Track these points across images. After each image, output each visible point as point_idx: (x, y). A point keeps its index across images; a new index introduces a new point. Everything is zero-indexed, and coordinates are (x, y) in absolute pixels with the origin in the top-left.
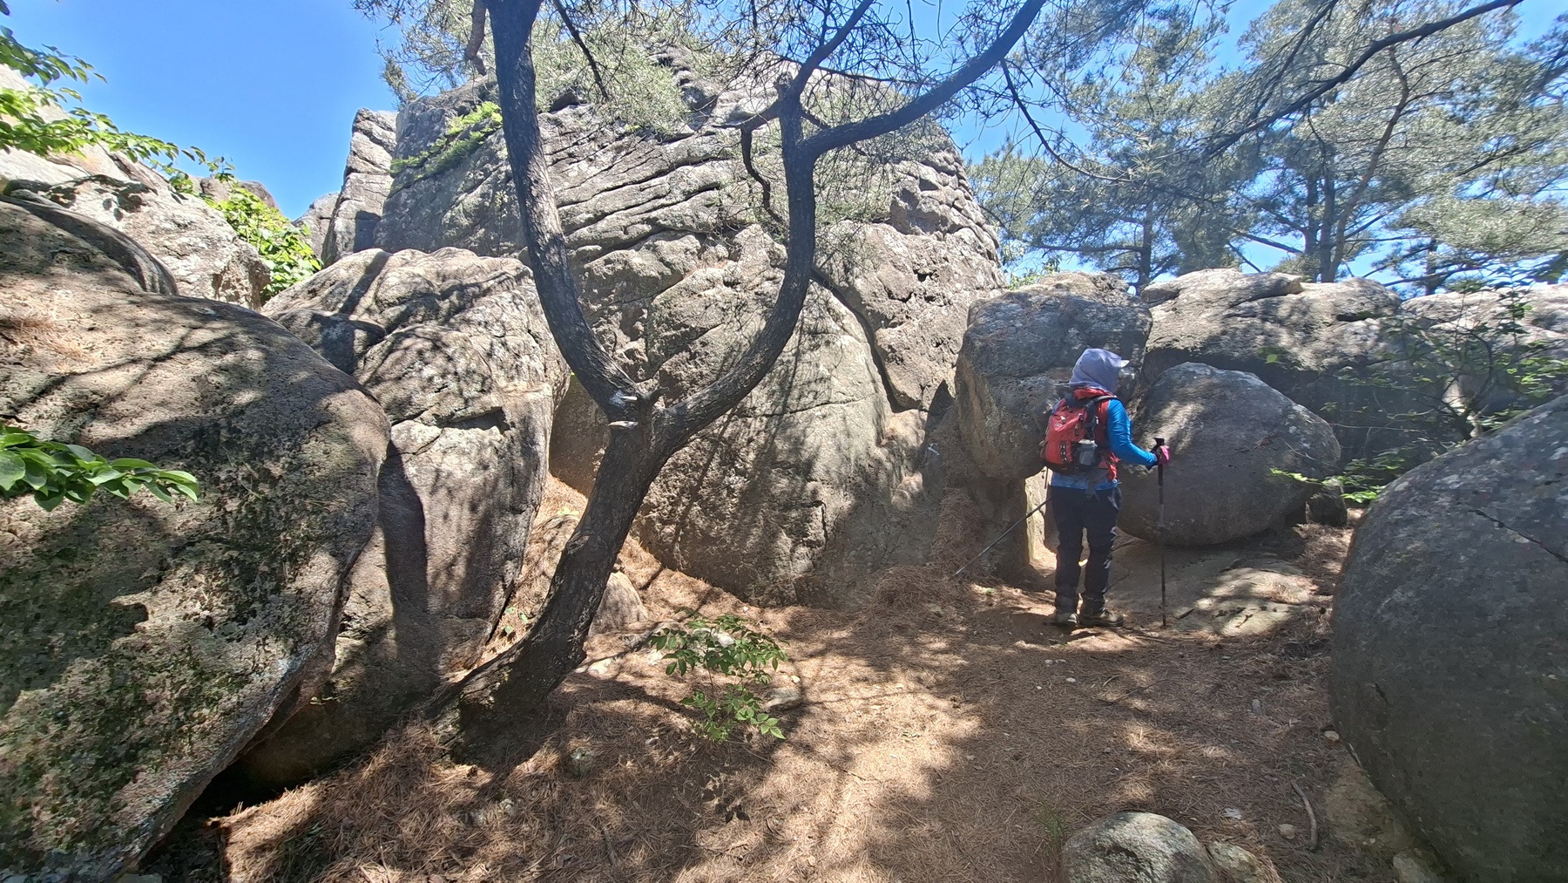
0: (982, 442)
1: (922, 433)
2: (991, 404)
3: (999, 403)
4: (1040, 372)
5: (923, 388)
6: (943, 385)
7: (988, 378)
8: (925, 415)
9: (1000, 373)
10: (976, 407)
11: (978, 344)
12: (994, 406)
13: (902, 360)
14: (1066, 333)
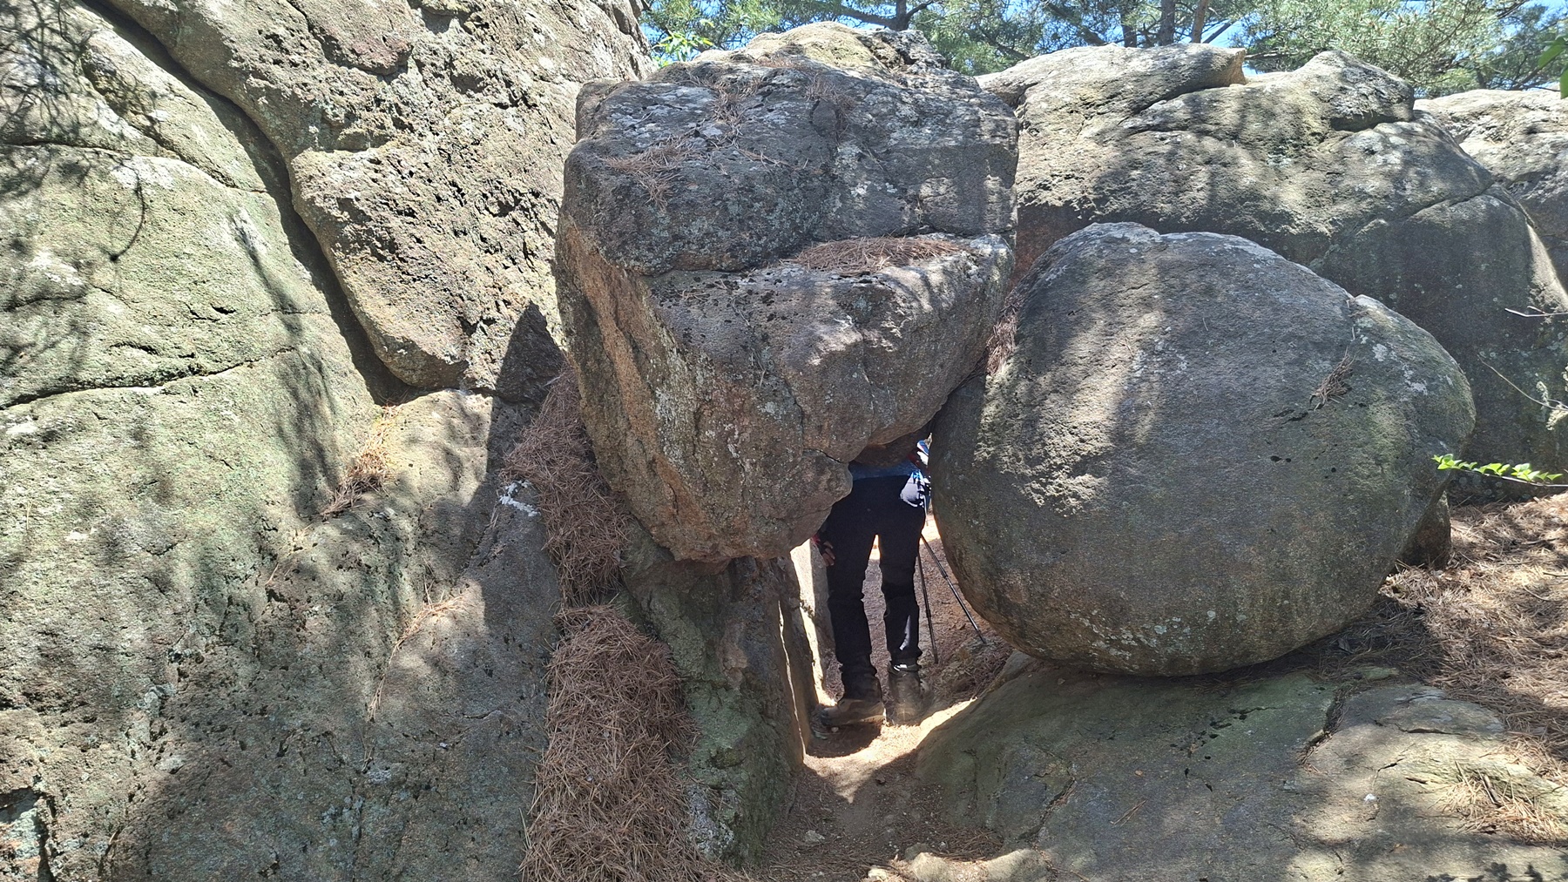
0: (651, 464)
1: (475, 456)
2: (663, 353)
3: (685, 343)
4: (785, 253)
5: (468, 328)
6: (531, 319)
7: (648, 276)
8: (480, 405)
9: (677, 263)
10: (624, 366)
11: (608, 184)
12: (675, 360)
13: (392, 246)
14: (832, 154)
